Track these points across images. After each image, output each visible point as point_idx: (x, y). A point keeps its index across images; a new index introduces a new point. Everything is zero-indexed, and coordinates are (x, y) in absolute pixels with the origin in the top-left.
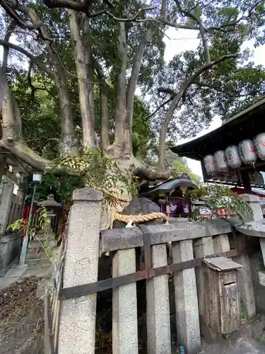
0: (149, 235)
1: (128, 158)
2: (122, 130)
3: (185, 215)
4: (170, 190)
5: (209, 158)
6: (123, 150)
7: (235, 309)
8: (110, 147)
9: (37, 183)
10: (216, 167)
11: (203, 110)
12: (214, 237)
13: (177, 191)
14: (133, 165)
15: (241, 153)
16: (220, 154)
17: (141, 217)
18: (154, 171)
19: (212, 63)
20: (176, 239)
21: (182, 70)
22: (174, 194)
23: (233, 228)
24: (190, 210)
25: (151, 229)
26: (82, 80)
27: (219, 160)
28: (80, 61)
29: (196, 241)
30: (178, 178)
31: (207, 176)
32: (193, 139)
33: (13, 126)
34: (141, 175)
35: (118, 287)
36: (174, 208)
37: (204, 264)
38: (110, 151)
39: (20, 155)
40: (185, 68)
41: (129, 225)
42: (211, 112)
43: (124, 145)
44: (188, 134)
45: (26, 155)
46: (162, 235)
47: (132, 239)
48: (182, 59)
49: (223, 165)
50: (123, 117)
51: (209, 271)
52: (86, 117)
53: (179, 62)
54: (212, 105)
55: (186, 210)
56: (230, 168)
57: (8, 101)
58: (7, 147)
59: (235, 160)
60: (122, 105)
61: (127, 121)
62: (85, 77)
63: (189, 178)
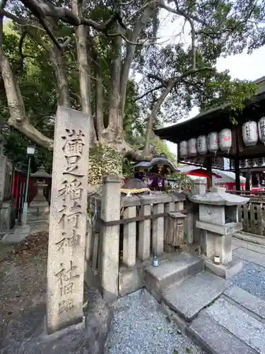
0: (144, 200)
1: (120, 143)
2: (116, 116)
3: (159, 189)
4: (149, 167)
5: (184, 143)
6: (116, 135)
7: (181, 236)
8: (105, 131)
9: (31, 156)
10: (188, 152)
11: (185, 99)
12: (176, 202)
13: (155, 168)
14: (124, 149)
15: (208, 143)
16: (193, 141)
17: (135, 191)
18: (140, 154)
19: (196, 70)
20: (155, 203)
21: (172, 59)
22: (151, 171)
23: (187, 198)
24: (163, 184)
25: (144, 197)
26: (84, 66)
27: (191, 146)
28: (81, 46)
29: (166, 204)
30: (157, 156)
31: (180, 159)
32: (173, 124)
33: (19, 106)
34: (129, 156)
35: (128, 223)
36: (150, 182)
37: (169, 215)
38: (105, 135)
39: (28, 135)
40: (175, 58)
41: (128, 195)
42: (192, 102)
43: (117, 129)
44: (170, 119)
45: (33, 135)
46: (150, 200)
47: (134, 202)
48: (174, 50)
49: (193, 151)
50: (117, 103)
51: (171, 218)
52: (86, 102)
53: (171, 52)
54: (193, 96)
55: (160, 184)
56: (198, 154)
57: (10, 79)
58: (16, 126)
59: (203, 148)
60: (116, 91)
61: (120, 107)
62: (86, 63)
63: (166, 157)
